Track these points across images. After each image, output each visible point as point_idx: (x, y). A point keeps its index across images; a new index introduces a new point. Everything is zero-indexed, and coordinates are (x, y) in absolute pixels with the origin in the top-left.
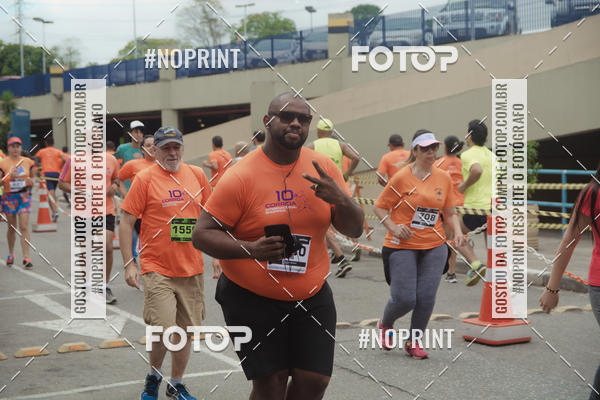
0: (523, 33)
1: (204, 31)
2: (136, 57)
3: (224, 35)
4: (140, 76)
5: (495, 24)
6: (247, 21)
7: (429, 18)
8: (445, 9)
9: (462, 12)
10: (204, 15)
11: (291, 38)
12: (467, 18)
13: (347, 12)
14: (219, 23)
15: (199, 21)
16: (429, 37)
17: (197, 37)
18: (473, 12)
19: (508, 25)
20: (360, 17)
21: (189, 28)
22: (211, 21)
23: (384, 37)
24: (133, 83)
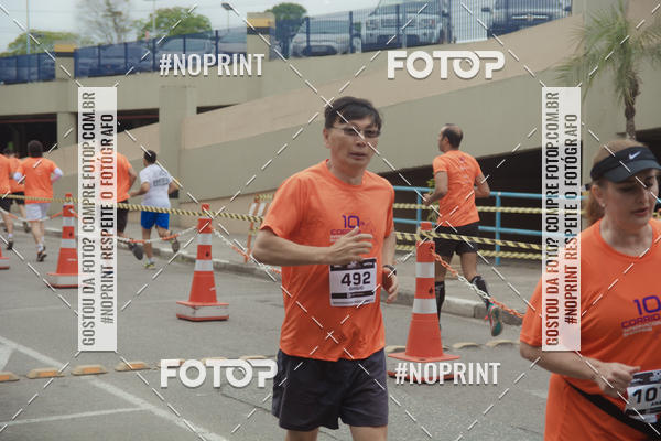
0: (458, 42)
1: (107, 25)
2: (29, 53)
3: (129, 30)
4: (33, 74)
5: (428, 31)
6: (156, 16)
7: (358, 21)
8: (375, 13)
9: (393, 16)
10: (107, 7)
11: (206, 38)
12: (398, 24)
13: (268, 11)
14: (123, 17)
15: (101, 14)
16: (357, 42)
17: (99, 32)
18: (404, 17)
19: (442, 32)
20: (282, 17)
21: (90, 22)
22: (115, 14)
23: (308, 41)
24: (25, 82)
